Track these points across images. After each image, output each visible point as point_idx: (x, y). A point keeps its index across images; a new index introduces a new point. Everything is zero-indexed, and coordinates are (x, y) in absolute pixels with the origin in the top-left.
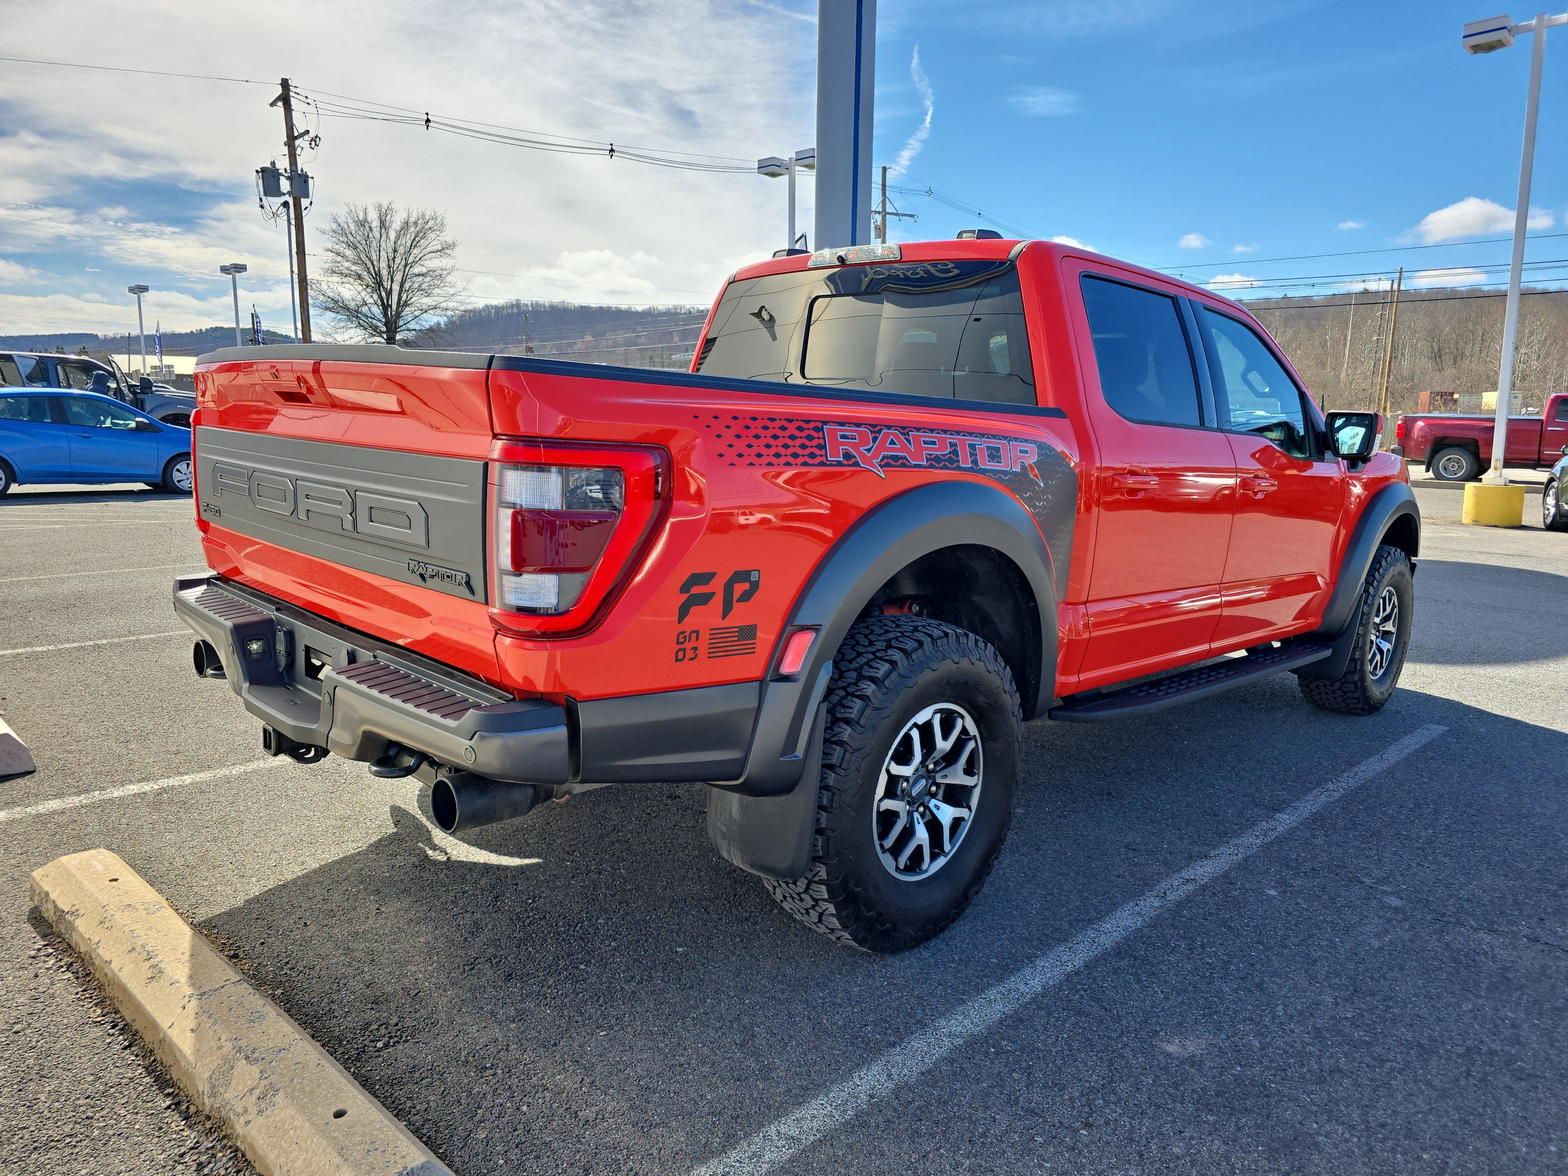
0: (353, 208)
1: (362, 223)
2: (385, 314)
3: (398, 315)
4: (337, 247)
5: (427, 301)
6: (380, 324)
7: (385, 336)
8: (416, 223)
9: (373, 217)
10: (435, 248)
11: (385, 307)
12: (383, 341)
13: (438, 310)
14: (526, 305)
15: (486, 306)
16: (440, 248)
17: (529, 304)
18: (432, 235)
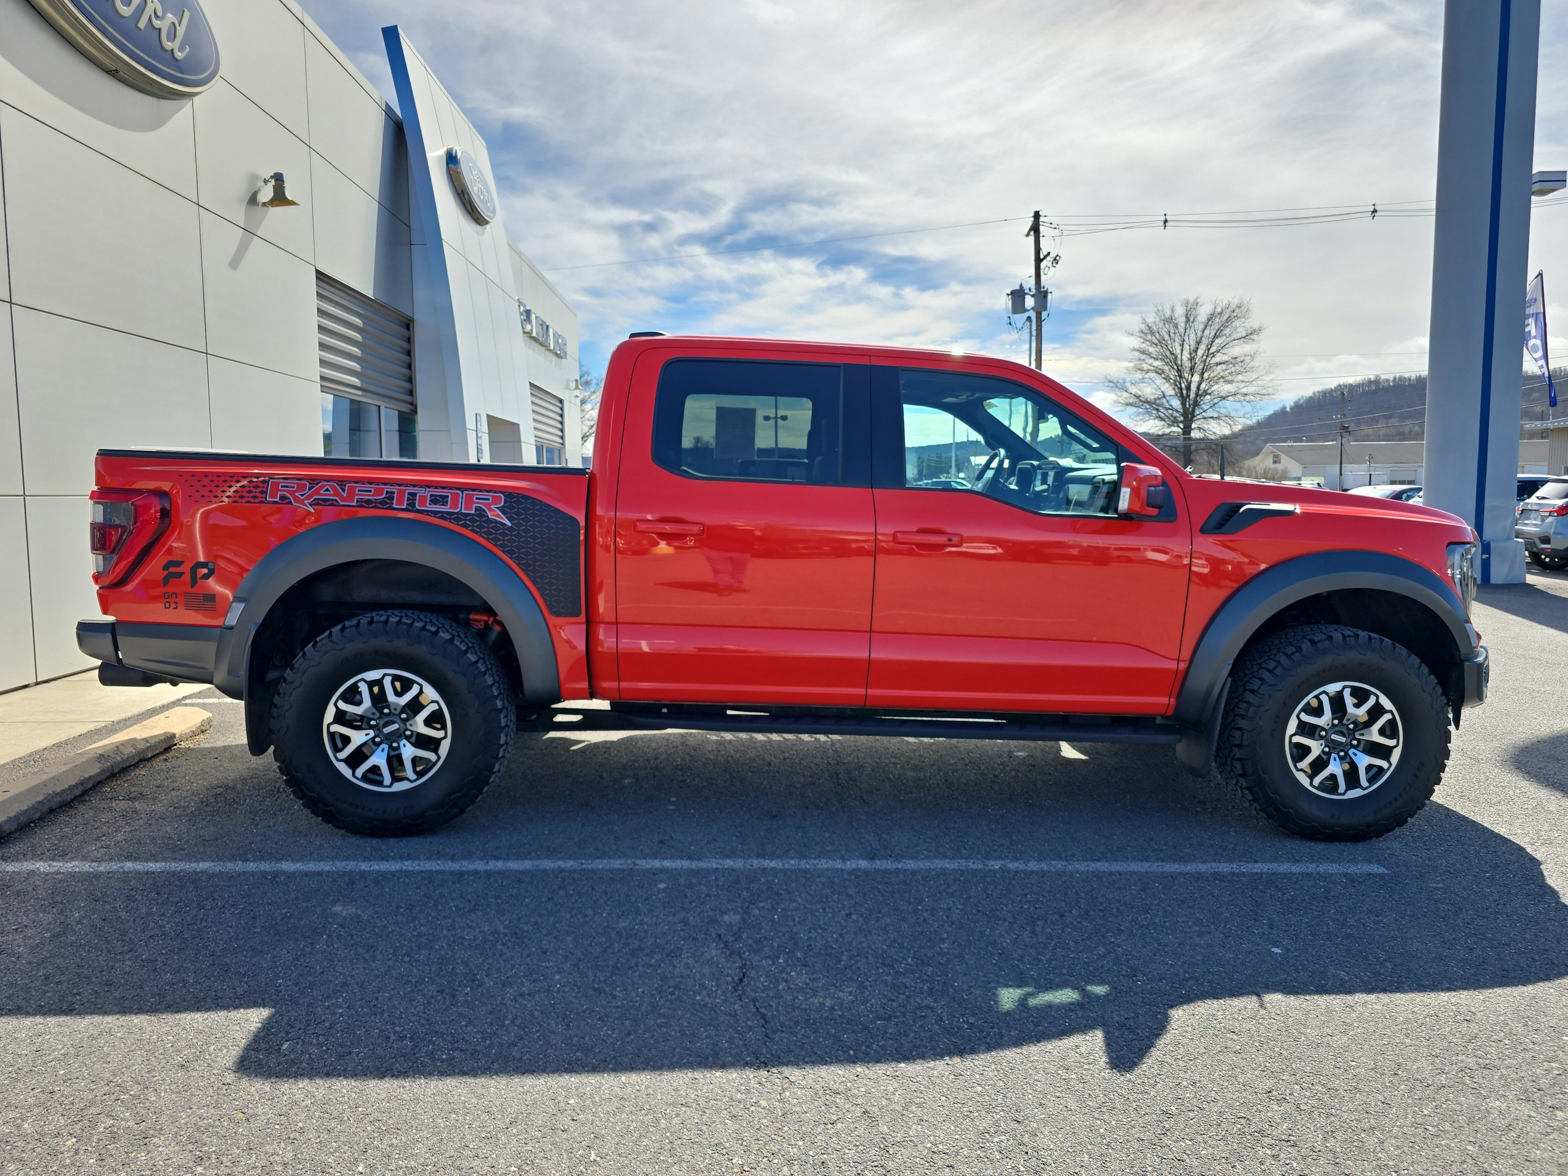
0: (1160, 308)
1: (1170, 320)
2: (1183, 404)
3: (1196, 404)
4: (1143, 346)
5: (1226, 388)
6: (1177, 415)
7: (1181, 426)
8: (1221, 313)
9: (1180, 312)
10: (1239, 335)
11: (1183, 399)
12: (1180, 430)
13: (1238, 396)
14: (1388, 380)
15: (1339, 386)
16: (1244, 334)
17: (1392, 379)
18: (1237, 323)
